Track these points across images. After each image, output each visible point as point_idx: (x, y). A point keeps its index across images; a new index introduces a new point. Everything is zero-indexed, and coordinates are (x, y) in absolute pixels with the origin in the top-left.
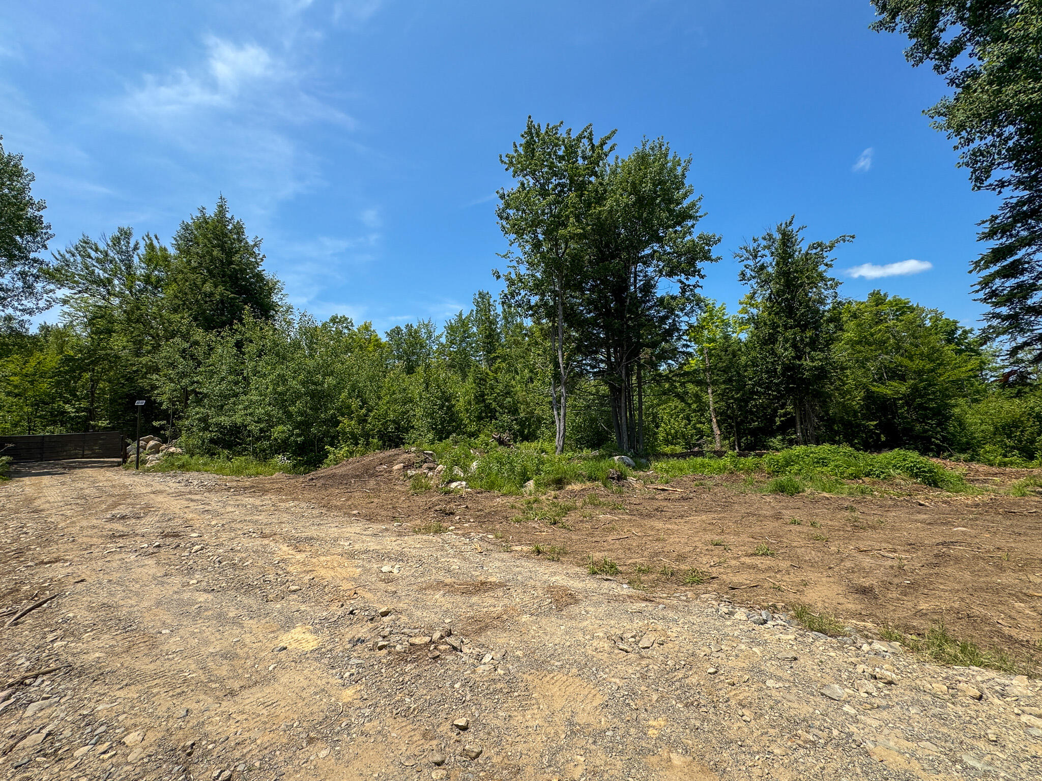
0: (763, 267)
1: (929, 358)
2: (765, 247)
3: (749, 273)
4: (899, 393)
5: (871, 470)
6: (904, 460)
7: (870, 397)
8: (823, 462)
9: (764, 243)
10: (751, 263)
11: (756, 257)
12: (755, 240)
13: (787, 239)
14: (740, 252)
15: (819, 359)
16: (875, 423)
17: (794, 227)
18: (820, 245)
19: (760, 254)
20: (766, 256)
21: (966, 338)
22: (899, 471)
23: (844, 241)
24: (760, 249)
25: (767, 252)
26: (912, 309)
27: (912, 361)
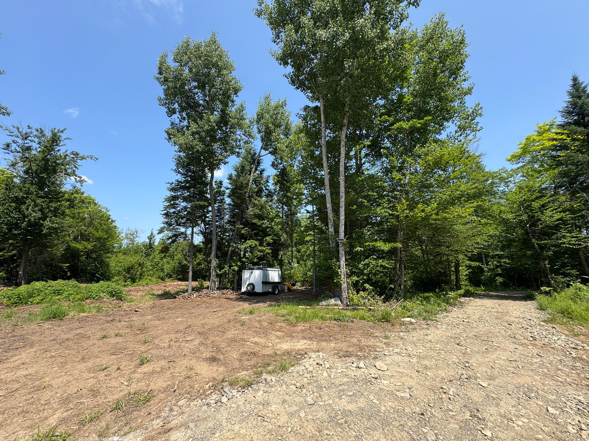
0: (29, 149)
1: (107, 232)
2: (36, 136)
3: (14, 146)
4: (87, 248)
5: (91, 295)
6: (108, 287)
7: (68, 248)
8: (58, 292)
9: (35, 133)
10: (20, 141)
11: (26, 138)
12: (29, 127)
13: (55, 140)
14: (13, 130)
15: (57, 223)
16: (68, 265)
17: (63, 136)
18: (77, 154)
19: (30, 138)
20: (35, 142)
21: (112, 224)
22: (105, 294)
23: (92, 158)
24: (31, 135)
25: (36, 140)
26: (95, 204)
27: (97, 232)
